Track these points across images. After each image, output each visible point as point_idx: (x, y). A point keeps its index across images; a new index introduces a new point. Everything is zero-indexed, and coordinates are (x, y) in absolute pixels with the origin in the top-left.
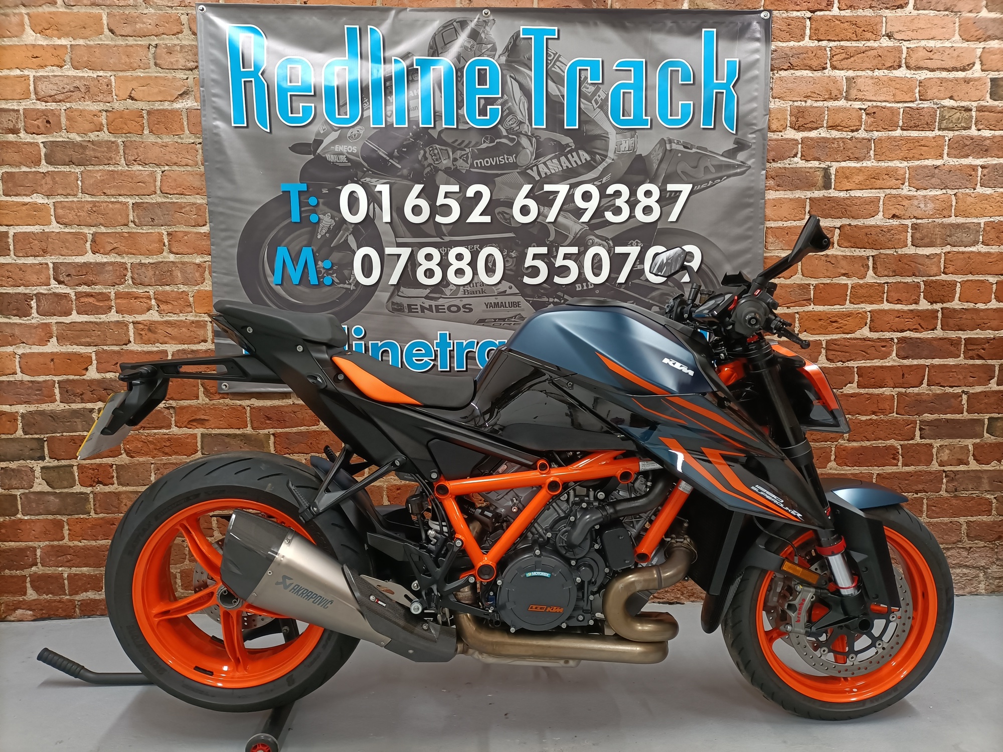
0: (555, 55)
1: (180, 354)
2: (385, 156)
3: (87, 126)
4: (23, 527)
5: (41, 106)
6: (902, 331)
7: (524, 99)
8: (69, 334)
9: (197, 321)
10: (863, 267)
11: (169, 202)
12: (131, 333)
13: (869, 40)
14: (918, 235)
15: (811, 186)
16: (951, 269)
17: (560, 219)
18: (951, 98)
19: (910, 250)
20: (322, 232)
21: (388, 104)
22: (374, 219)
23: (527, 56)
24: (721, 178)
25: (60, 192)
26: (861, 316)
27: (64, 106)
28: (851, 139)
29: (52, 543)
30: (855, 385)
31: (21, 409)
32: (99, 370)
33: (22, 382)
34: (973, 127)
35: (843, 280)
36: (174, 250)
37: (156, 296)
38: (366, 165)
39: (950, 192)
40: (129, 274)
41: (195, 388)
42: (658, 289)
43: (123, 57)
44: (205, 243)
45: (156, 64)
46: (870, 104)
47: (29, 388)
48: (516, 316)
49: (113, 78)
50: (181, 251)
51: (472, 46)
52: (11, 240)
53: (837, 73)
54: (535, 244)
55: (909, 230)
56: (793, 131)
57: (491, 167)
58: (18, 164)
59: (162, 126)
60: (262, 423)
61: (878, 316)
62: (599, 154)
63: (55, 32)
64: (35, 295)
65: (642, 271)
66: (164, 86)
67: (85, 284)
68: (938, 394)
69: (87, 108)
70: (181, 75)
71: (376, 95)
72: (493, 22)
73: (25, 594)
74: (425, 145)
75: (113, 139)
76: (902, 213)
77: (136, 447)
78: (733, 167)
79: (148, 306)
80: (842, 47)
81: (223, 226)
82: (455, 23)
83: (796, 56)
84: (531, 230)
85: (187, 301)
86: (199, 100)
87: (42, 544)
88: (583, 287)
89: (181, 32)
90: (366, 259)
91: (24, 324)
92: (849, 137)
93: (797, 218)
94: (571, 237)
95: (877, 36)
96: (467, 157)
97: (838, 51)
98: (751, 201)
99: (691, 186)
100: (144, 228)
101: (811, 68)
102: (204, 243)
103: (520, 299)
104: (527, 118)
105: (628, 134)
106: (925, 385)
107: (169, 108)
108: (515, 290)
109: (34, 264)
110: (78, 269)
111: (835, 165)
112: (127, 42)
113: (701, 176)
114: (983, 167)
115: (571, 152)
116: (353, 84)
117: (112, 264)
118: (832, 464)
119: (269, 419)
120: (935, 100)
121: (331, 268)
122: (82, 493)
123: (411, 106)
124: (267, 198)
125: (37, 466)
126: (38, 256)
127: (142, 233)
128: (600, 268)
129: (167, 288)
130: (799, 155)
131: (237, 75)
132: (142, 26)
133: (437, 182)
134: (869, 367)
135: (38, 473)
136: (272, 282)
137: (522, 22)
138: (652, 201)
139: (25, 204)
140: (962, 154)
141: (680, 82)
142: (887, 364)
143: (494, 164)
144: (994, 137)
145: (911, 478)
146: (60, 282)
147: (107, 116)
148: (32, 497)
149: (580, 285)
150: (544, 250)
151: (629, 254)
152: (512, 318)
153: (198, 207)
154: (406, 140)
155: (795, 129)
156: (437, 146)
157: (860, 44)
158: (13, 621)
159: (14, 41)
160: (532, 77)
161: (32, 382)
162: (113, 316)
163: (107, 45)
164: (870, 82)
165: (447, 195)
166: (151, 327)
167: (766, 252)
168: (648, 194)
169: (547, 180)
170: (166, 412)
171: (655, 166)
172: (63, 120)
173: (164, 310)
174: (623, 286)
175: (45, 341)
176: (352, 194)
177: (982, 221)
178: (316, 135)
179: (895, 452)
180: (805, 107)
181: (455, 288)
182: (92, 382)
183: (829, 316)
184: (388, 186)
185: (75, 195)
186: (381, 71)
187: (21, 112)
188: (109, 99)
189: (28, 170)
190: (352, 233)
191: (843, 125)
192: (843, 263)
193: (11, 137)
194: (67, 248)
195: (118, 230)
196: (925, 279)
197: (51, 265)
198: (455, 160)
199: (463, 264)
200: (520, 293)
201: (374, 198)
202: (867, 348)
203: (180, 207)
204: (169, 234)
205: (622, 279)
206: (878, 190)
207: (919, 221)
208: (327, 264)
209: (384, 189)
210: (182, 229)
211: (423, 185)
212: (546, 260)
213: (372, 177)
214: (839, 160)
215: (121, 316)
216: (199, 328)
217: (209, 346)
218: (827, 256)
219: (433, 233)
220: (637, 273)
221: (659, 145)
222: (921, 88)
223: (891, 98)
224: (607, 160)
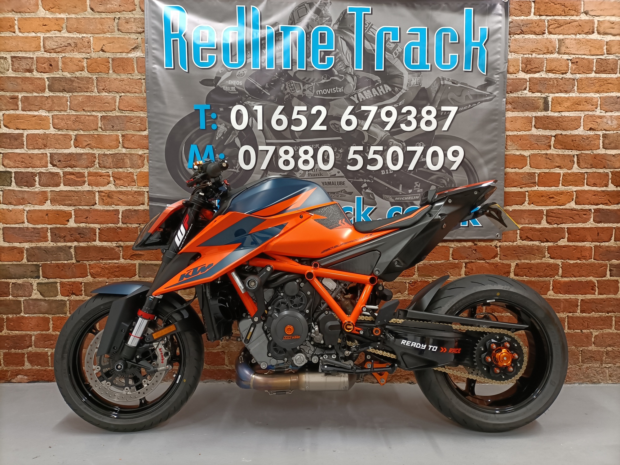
0: (369, 24)
1: (127, 212)
2: (260, 88)
3: (75, 68)
4: (24, 321)
5: (47, 55)
6: (597, 204)
7: (349, 52)
8: (59, 198)
9: (139, 191)
10: (571, 162)
11: (124, 116)
12: (97, 198)
13: (573, 16)
14: (607, 141)
15: (535, 108)
17: (372, 128)
19: (602, 151)
20: (219, 135)
21: (262, 54)
22: (252, 128)
23: (351, 25)
24: (476, 103)
25: (56, 108)
26: (570, 194)
27: (61, 55)
28: (562, 79)
29: (42, 332)
30: (566, 240)
31: (26, 245)
32: (76, 222)
33: (27, 228)
35: (557, 170)
36: (125, 146)
37: (113, 175)
38: (248, 93)
40: (97, 161)
41: (136, 234)
42: (434, 174)
43: (99, 25)
45: (118, 30)
46: (574, 56)
47: (32, 232)
48: (342, 191)
49: (91, 38)
50: (130, 146)
51: (317, 19)
52: (25, 139)
53: (552, 36)
54: (355, 144)
55: (601, 138)
56: (524, 74)
57: (327, 95)
58: (31, 91)
59: (121, 68)
61: (581, 194)
62: (397, 87)
63: (58, 10)
64: (38, 173)
65: (425, 163)
66: (123, 43)
67: (69, 167)
69: (75, 56)
70: (134, 36)
71: (255, 49)
72: (329, 3)
73: (24, 365)
74: (286, 81)
75: (90, 76)
76: (596, 127)
77: (97, 271)
78: (484, 96)
79: (108, 181)
80: (555, 20)
81: (156, 131)
82: (306, 4)
83: (525, 25)
84: (352, 135)
85: (133, 178)
86: (144, 52)
87: (35, 333)
88: (386, 172)
89: (135, 10)
90: (247, 153)
91: (30, 191)
92: (560, 77)
93: (527, 129)
94: (378, 140)
95: (578, 13)
96: (312, 89)
97: (553, 22)
98: (497, 118)
99: (457, 108)
100: (108, 132)
101: (535, 33)
102: (144, 142)
103: (345, 180)
104: (351, 63)
105: (416, 74)
106: (613, 241)
107: (126, 57)
108: (341, 174)
109: (39, 154)
110: (65, 157)
111: (551, 96)
112: (101, 16)
113: (463, 101)
115: (379, 85)
116: (240, 43)
117: (87, 154)
118: (551, 292)
120: (617, 54)
121: (224, 159)
122: (62, 300)
123: (277, 56)
124: (185, 114)
125: (35, 282)
126: (41, 149)
127: (106, 135)
128: (397, 160)
129: (121, 170)
130: (528, 89)
131: (168, 36)
132: (111, 6)
133: (293, 105)
134: (575, 228)
135: (35, 287)
136: (187, 167)
137: (348, 4)
138: (431, 118)
139: (35, 116)
141: (450, 42)
142: (587, 226)
143: (329, 93)
145: (604, 303)
146: (54, 165)
147: (87, 61)
148: (31, 302)
149: (384, 171)
150: (360, 148)
151: (416, 151)
152: (339, 192)
153: (142, 119)
154: (273, 78)
155: (525, 72)
156: (293, 81)
157: (567, 18)
158: (15, 383)
159: (32, 15)
160: (354, 39)
161: (34, 228)
162: (86, 187)
163: (89, 18)
164: (574, 42)
165: (299, 112)
166: (109, 195)
167: (506, 151)
168: (429, 112)
169: (363, 103)
170: (117, 249)
171: (434, 95)
172: (60, 64)
173: (118, 184)
174: (412, 172)
175: (43, 203)
176: (238, 111)
178: (217, 74)
179: (593, 285)
180: (531, 58)
181: (303, 172)
182: (71, 229)
183: (548, 194)
184: (261, 107)
185: (65, 111)
186: (259, 34)
187: (35, 59)
188: (89, 51)
189: (37, 95)
190: (238, 136)
191: (557, 69)
192: (557, 159)
193: (28, 75)
194: (59, 144)
195: (91, 133)
196: (612, 170)
197: (49, 155)
198: (304, 90)
199: (309, 157)
200: (345, 176)
201: (252, 114)
202: (574, 215)
203: (130, 119)
204: (123, 136)
205: (411, 167)
206: (580, 112)
207: (607, 132)
208: (221, 156)
209: (259, 109)
210: (131, 133)
211: (283, 106)
212: (362, 155)
213: (251, 101)
214: (554, 92)
215: (91, 187)
216: (140, 196)
217: (146, 207)
218: (547, 154)
219: (290, 137)
220: (421, 163)
221: (436, 81)
222: (608, 46)
223: (588, 53)
224: (402, 90)
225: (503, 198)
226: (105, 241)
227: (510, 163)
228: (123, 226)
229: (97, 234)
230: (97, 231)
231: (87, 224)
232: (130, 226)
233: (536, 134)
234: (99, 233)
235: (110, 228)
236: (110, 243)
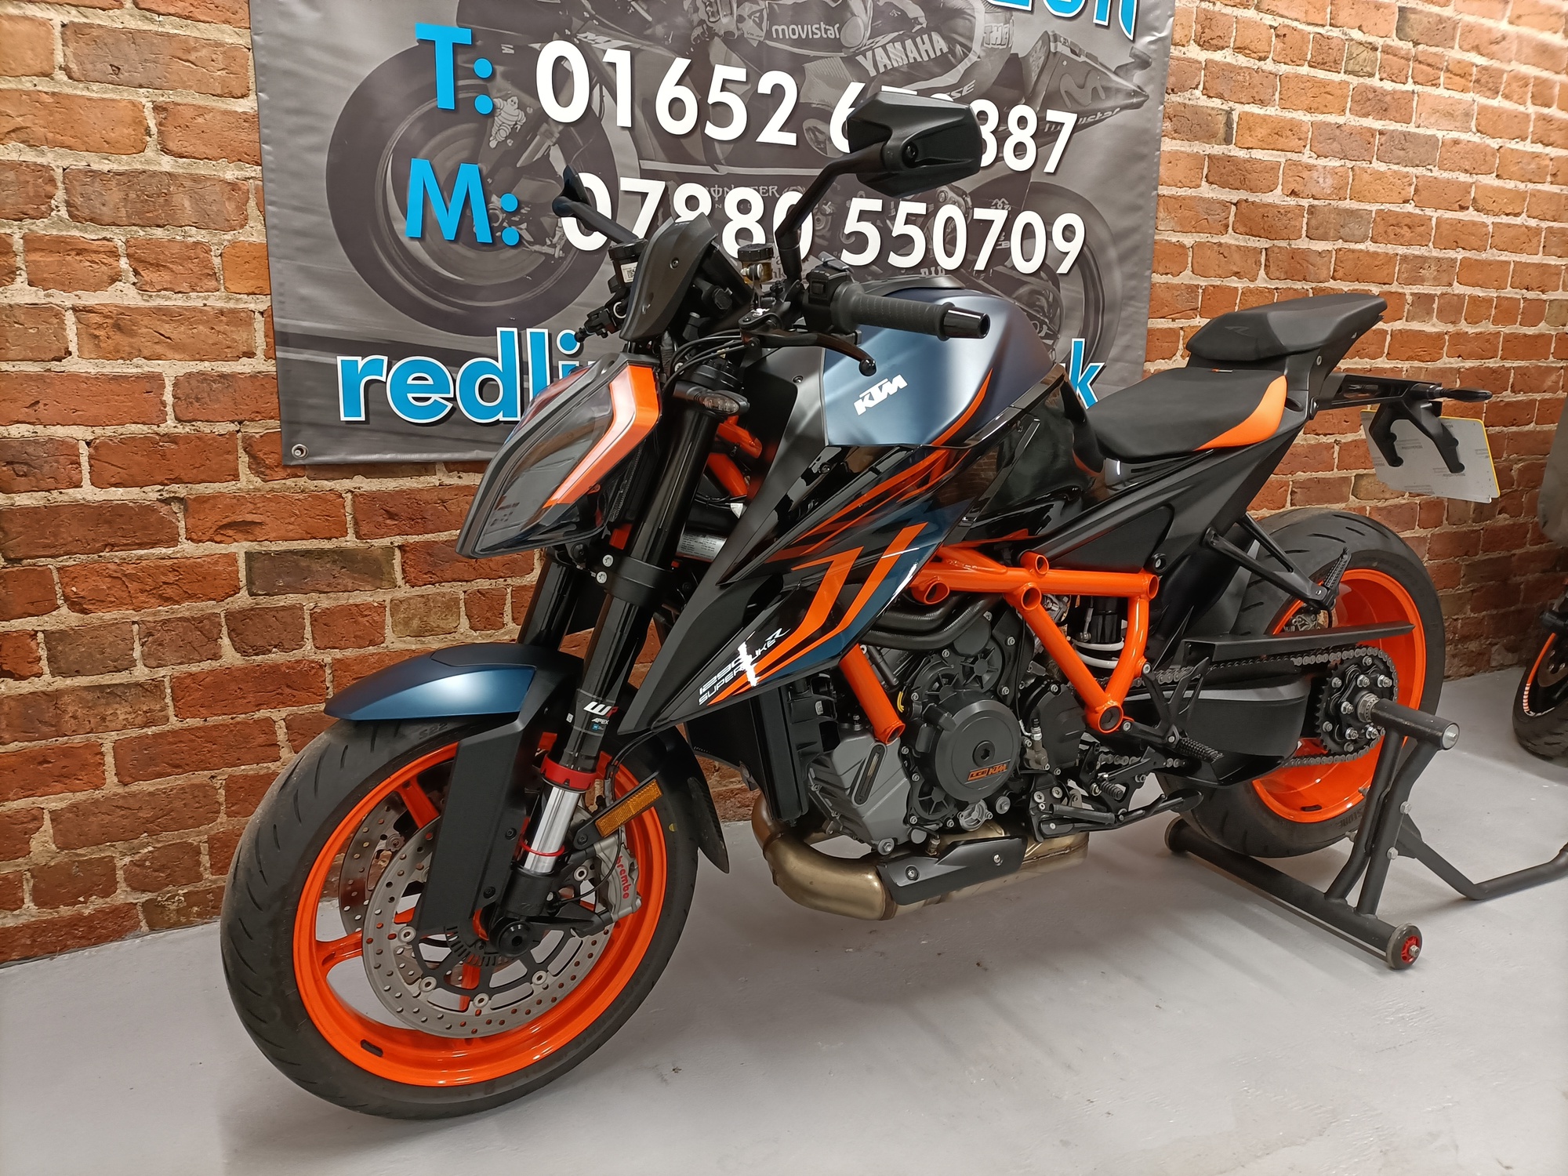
1: (194, 383)
9: (233, 311)
10: (1256, 263)
11: (157, 33)
12: (71, 333)
14: (1312, 222)
15: (1210, 137)
16: (1340, 274)
18: (1360, 28)
19: (1303, 243)
20: (498, 135)
22: (600, 119)
24: (1112, 109)
28: (1258, 71)
34: (1377, 76)
35: (1234, 282)
36: (172, 146)
37: (131, 250)
38: (588, 6)
39: (1349, 164)
40: (60, 195)
41: (230, 457)
42: (1026, 283)
44: (247, 137)
46: (1280, 20)
50: (190, 149)
54: (862, 193)
55: (1306, 215)
56: (1197, 48)
57: (800, 42)
60: (378, 525)
62: (962, 45)
65: (1007, 253)
68: (1312, 445)
76: (1301, 189)
77: (96, 589)
78: (1128, 93)
79: (111, 273)
81: (291, 103)
85: (206, 264)
88: (930, 273)
92: (1256, 67)
93: (1194, 184)
96: (761, 18)
98: (1146, 150)
99: (1074, 117)
100: (95, 87)
102: (243, 136)
105: (1001, 15)
111: (1239, 109)
113: (1089, 102)
114: (1381, 133)
115: (921, 32)
117: (14, 166)
119: (392, 516)
120: (1345, 29)
121: (517, 212)
124: (386, 52)
127: (89, 99)
128: (954, 242)
129: (159, 233)
130: (1201, 87)
133: (712, 59)
136: (403, 233)
138: (1025, 136)
140: (1363, 111)
143: (804, 36)
144: (1395, 92)
149: (926, 270)
150: (876, 205)
151: (992, 222)
153: (230, 53)
155: (1199, 45)
162: (21, 293)
166: (121, 322)
167: (1155, 233)
168: (1022, 122)
169: (887, 78)
170: (164, 510)
171: (1034, 79)
173: (151, 283)
174: (983, 275)
176: (560, 60)
177: (1374, 207)
180: (1215, 12)
184: (628, 53)
190: (558, 142)
191: (1252, 47)
192: (1236, 257)
195: (26, 84)
196: (1314, 285)
198: (741, 19)
199: (750, 221)
201: (601, 76)
203: (184, 47)
204: (157, 108)
205: (980, 265)
206: (1279, 153)
207: (1316, 202)
208: (509, 202)
209: (620, 59)
210: (189, 100)
211: (688, 61)
212: (879, 223)
213: (599, 33)
214: (1243, 101)
215: (42, 293)
216: (236, 326)
217: (260, 364)
218: (1220, 244)
219: (702, 158)
220: (1000, 254)
221: (1040, 42)
222: (1334, 8)
223: (1301, 16)
224: (970, 55)
225: (1143, 343)
226: (116, 485)
227: (1159, 262)
228: (183, 430)
229: (84, 461)
230: (84, 450)
231: (39, 428)
232: (206, 428)
233: (1207, 196)
234: (91, 457)
235: (133, 439)
236: (136, 490)
